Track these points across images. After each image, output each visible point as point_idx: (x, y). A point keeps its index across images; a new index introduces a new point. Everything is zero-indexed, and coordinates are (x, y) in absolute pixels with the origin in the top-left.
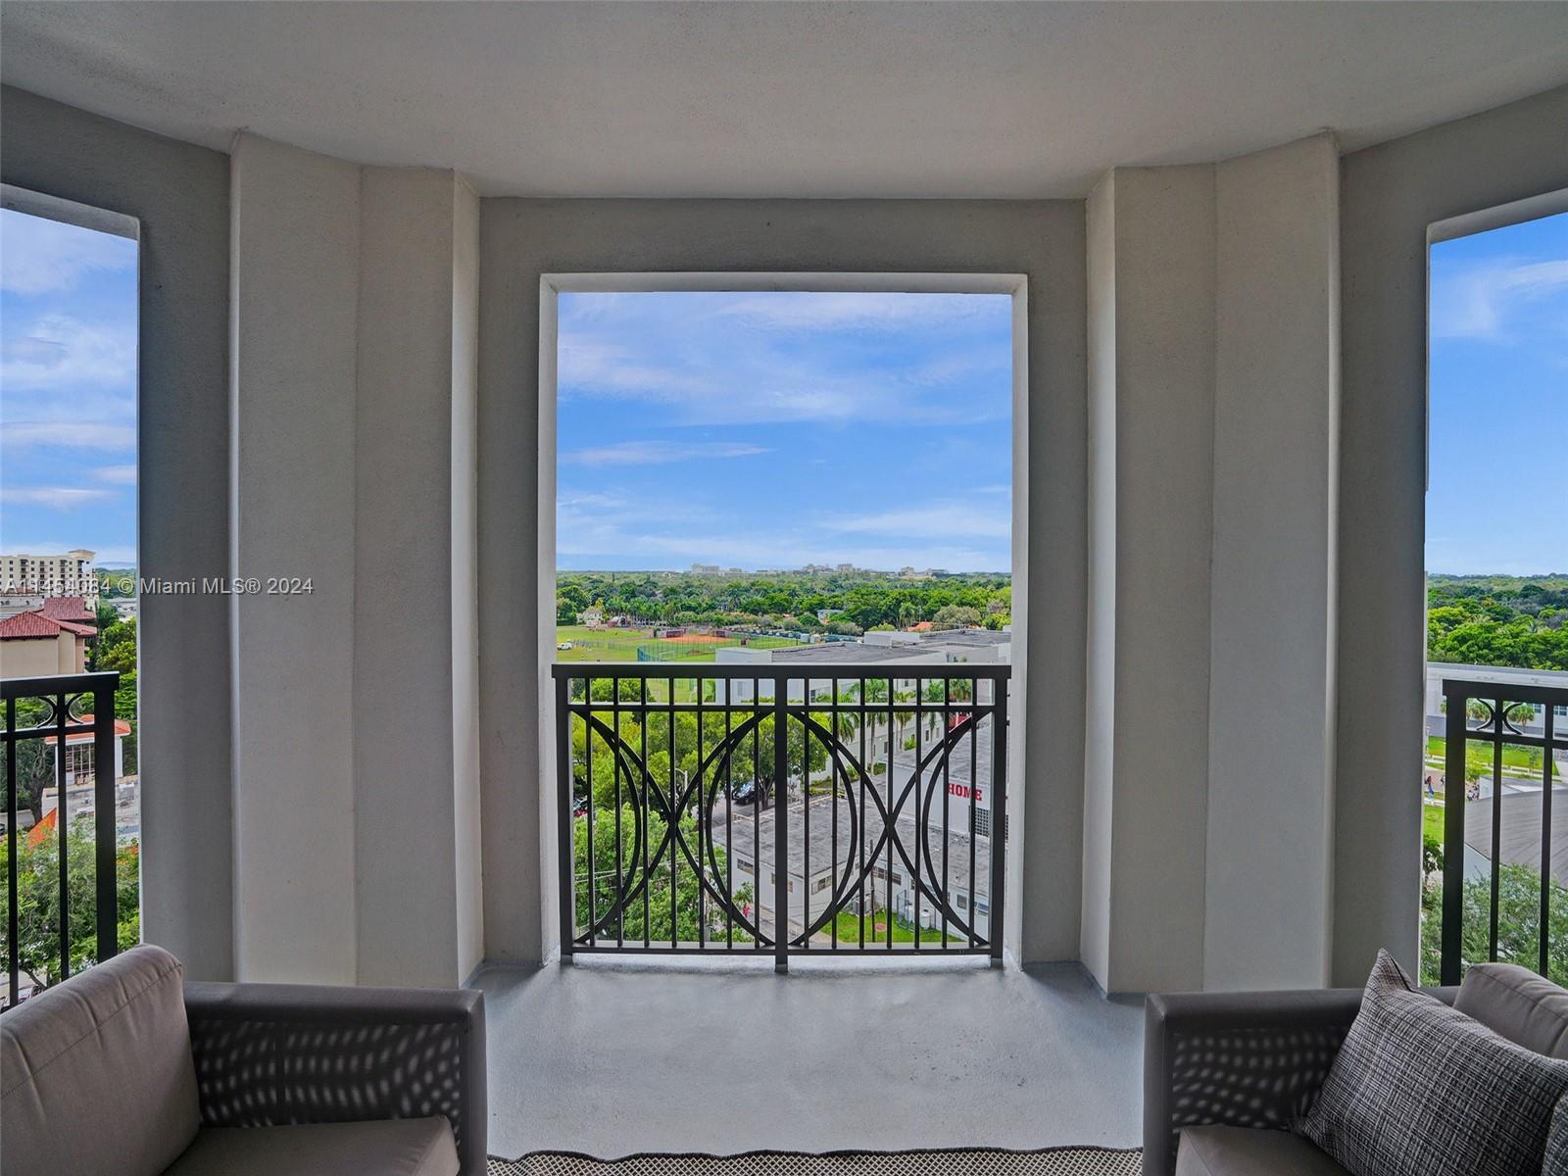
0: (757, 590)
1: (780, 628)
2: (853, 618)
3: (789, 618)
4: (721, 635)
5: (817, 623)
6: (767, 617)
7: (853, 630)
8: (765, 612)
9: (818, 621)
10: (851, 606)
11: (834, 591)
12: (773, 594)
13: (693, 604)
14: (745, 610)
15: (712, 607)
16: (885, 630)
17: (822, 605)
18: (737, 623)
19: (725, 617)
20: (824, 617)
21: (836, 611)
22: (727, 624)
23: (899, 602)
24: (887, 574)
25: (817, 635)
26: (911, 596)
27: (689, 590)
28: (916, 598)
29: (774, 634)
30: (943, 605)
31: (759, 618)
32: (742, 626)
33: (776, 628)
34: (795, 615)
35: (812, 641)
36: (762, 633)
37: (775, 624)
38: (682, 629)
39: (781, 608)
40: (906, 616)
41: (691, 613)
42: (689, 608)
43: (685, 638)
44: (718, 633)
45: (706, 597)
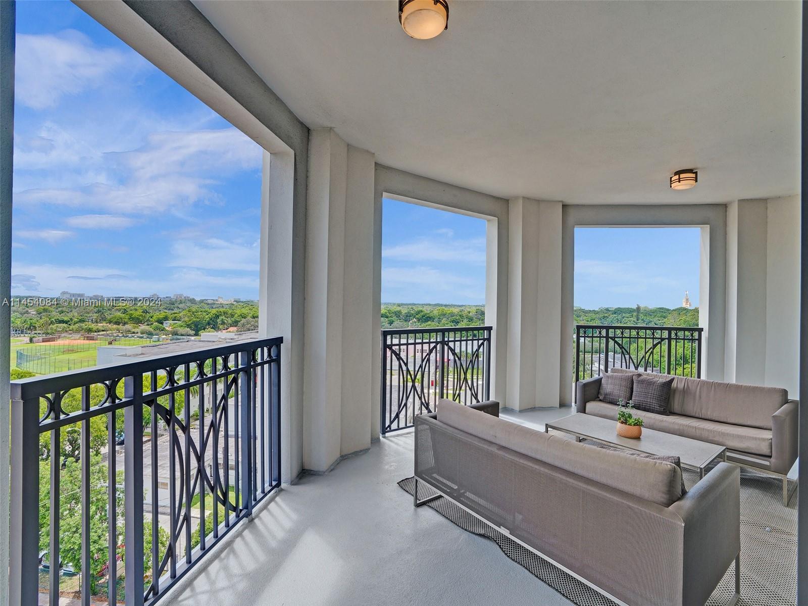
0: (117, 309)
1: (137, 333)
2: (188, 326)
3: (144, 327)
4: (92, 339)
5: (163, 329)
6: (128, 327)
7: (189, 333)
8: (125, 324)
9: (164, 328)
10: (186, 319)
11: (173, 310)
12: (131, 312)
13: (66, 319)
14: (110, 322)
15: (82, 321)
16: (209, 332)
17: (166, 319)
18: (103, 331)
19: (93, 326)
20: (168, 326)
21: (176, 322)
22: (96, 332)
23: (217, 317)
24: (207, 300)
25: (164, 336)
26: (224, 313)
27: (60, 309)
28: (227, 314)
29: (133, 337)
30: (243, 318)
31: (120, 327)
32: (108, 332)
33: (134, 333)
34: (148, 325)
35: (161, 340)
36: (123, 336)
37: (133, 330)
38: (57, 335)
39: (138, 321)
40: (222, 324)
41: (65, 325)
42: (63, 322)
43: (60, 342)
44: (88, 337)
45: (76, 314)
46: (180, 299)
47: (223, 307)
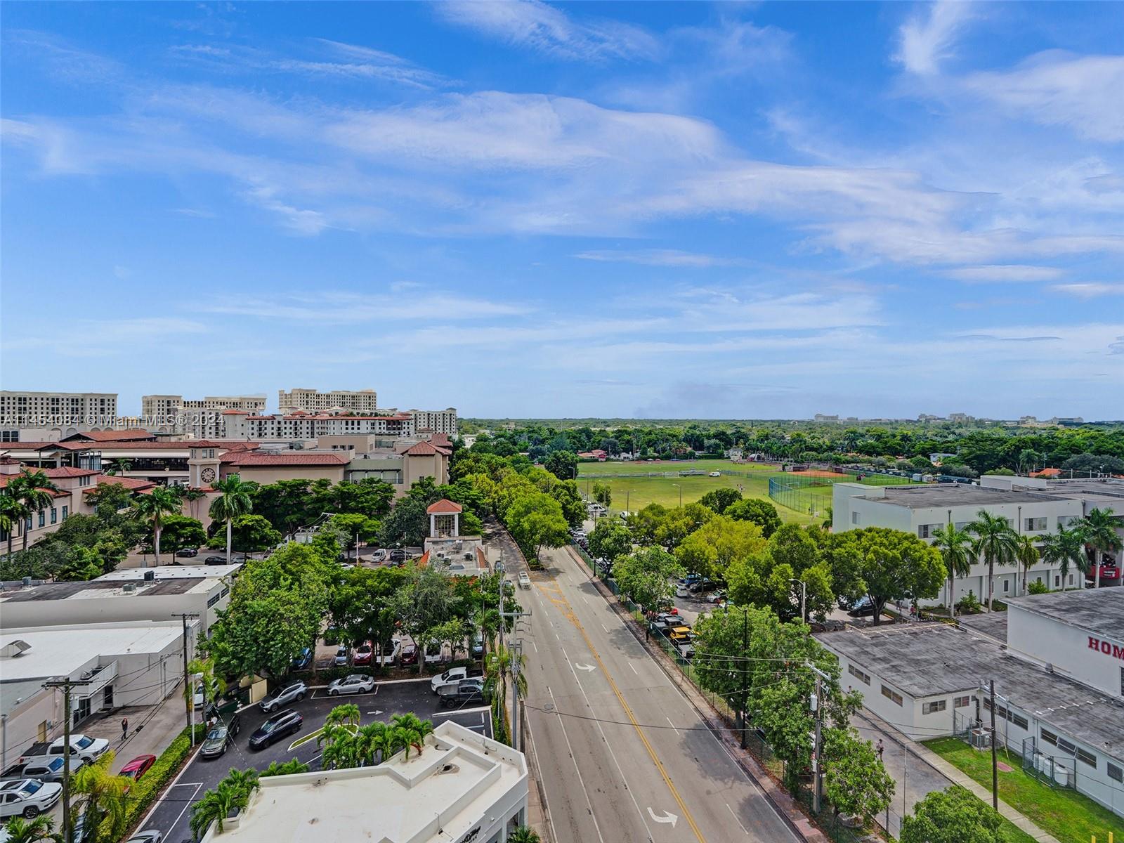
0: (871, 435)
1: (893, 468)
2: (968, 462)
3: (901, 460)
4: (839, 471)
5: (930, 465)
6: (881, 458)
7: (967, 473)
8: (879, 454)
9: (930, 463)
10: (965, 451)
11: (946, 437)
12: (886, 439)
13: (816, 446)
14: (860, 451)
15: (831, 449)
16: (1003, 474)
17: (934, 449)
18: (853, 462)
19: (842, 457)
20: (936, 460)
21: (947, 455)
22: (844, 463)
23: (1018, 449)
24: (1005, 422)
25: (930, 476)
26: (1033, 443)
27: (812, 434)
28: (1039, 445)
29: (888, 472)
30: (1073, 452)
31: (873, 458)
32: (858, 465)
33: (889, 467)
34: (907, 458)
35: (924, 480)
36: (876, 471)
37: (888, 464)
38: (805, 465)
39: (895, 452)
40: (1028, 462)
41: (814, 453)
42: (812, 449)
43: (808, 473)
44: (836, 469)
45: (827, 441)
46: (959, 420)
47: (1035, 433)
